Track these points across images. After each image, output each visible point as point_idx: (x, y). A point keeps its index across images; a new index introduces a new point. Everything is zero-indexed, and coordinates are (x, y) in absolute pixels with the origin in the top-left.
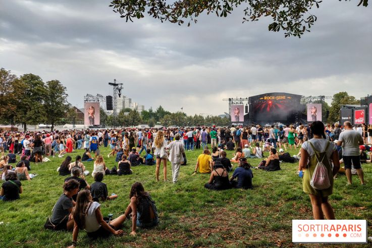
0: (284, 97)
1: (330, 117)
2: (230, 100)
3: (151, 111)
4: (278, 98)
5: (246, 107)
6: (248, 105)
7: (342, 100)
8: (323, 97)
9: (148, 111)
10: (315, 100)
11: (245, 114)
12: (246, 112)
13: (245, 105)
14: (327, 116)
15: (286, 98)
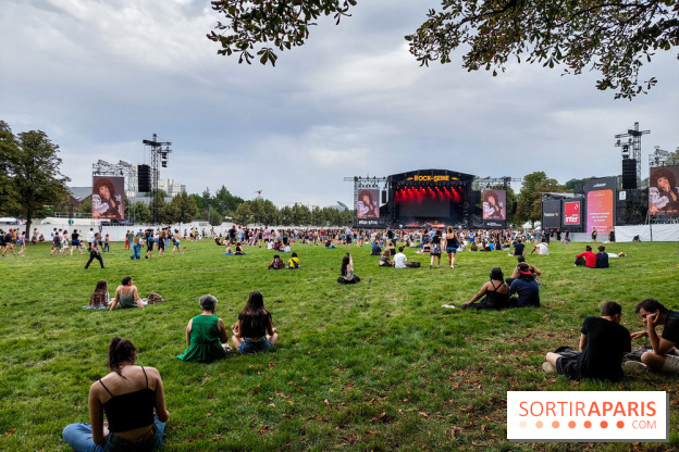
0: (446, 178)
1: (518, 212)
2: (356, 179)
3: (206, 195)
4: (437, 178)
5: (384, 193)
6: (387, 190)
7: (538, 186)
8: (507, 179)
9: (201, 196)
10: (495, 184)
11: (381, 205)
12: (384, 201)
13: (381, 190)
14: (514, 211)
15: (450, 178)
